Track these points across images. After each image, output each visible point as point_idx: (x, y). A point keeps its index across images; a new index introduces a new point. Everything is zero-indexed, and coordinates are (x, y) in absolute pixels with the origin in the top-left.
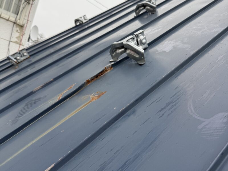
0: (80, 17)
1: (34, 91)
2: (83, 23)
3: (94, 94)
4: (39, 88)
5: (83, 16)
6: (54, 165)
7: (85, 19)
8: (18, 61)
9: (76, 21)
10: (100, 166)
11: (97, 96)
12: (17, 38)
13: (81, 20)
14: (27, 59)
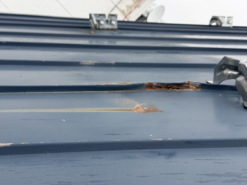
0: (223, 16)
1: (80, 63)
2: (221, 26)
3: (143, 105)
4: (90, 64)
5: (228, 17)
6: (11, 145)
7: (228, 23)
8: (99, 26)
9: (214, 19)
10: (59, 182)
11: (145, 110)
12: (127, 6)
13: (222, 21)
14: (112, 30)
